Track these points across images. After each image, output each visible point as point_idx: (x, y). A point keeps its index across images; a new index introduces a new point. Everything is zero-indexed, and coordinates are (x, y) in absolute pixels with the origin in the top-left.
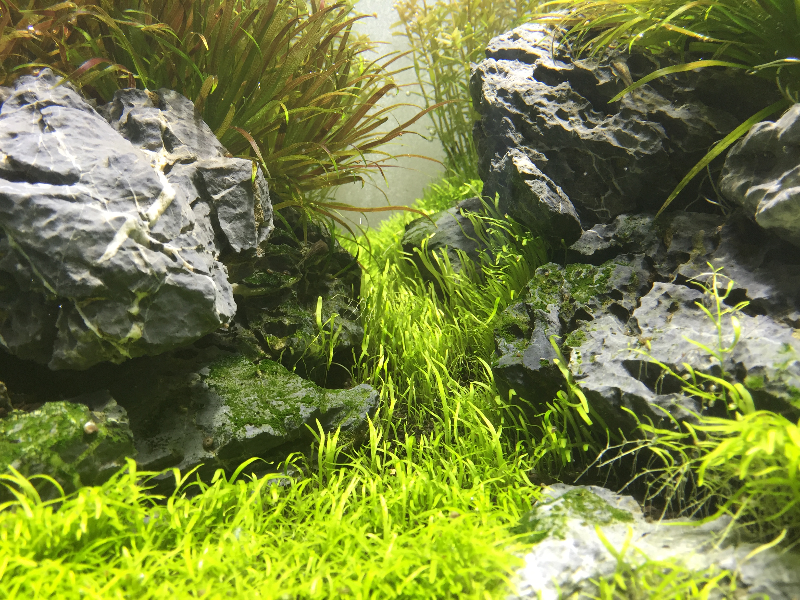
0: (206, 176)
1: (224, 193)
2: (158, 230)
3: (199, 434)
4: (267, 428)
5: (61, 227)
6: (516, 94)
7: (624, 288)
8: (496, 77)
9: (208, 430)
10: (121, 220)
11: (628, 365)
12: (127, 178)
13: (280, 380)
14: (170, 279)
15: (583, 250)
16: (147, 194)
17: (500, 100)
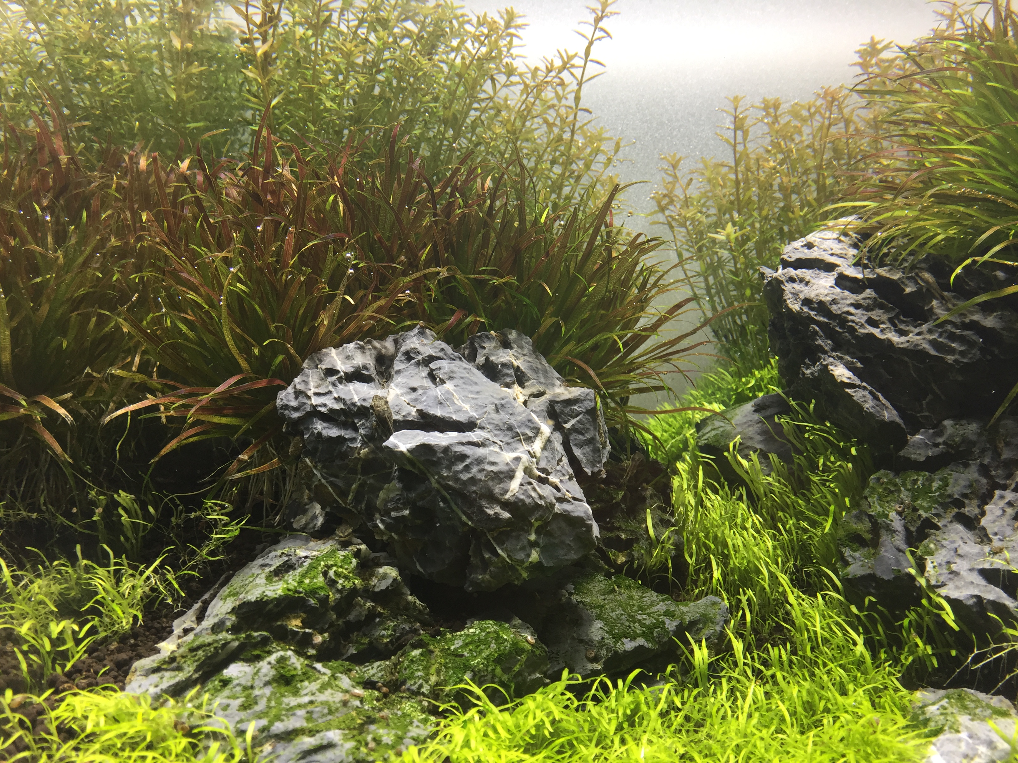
0: (557, 408)
1: (573, 421)
2: (543, 465)
3: (582, 647)
4: (641, 641)
5: (475, 470)
6: (821, 303)
7: (965, 496)
8: (797, 286)
9: (589, 643)
10: (518, 459)
11: (983, 573)
12: (513, 421)
13: (636, 594)
14: (558, 507)
15: (913, 457)
16: (530, 434)
17: (805, 309)
